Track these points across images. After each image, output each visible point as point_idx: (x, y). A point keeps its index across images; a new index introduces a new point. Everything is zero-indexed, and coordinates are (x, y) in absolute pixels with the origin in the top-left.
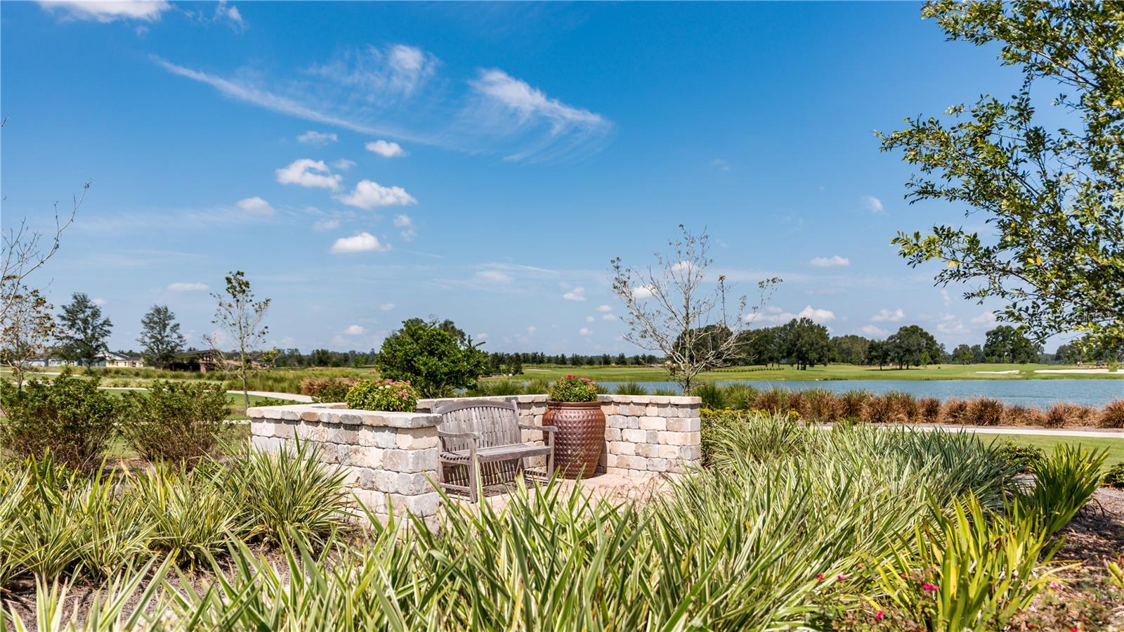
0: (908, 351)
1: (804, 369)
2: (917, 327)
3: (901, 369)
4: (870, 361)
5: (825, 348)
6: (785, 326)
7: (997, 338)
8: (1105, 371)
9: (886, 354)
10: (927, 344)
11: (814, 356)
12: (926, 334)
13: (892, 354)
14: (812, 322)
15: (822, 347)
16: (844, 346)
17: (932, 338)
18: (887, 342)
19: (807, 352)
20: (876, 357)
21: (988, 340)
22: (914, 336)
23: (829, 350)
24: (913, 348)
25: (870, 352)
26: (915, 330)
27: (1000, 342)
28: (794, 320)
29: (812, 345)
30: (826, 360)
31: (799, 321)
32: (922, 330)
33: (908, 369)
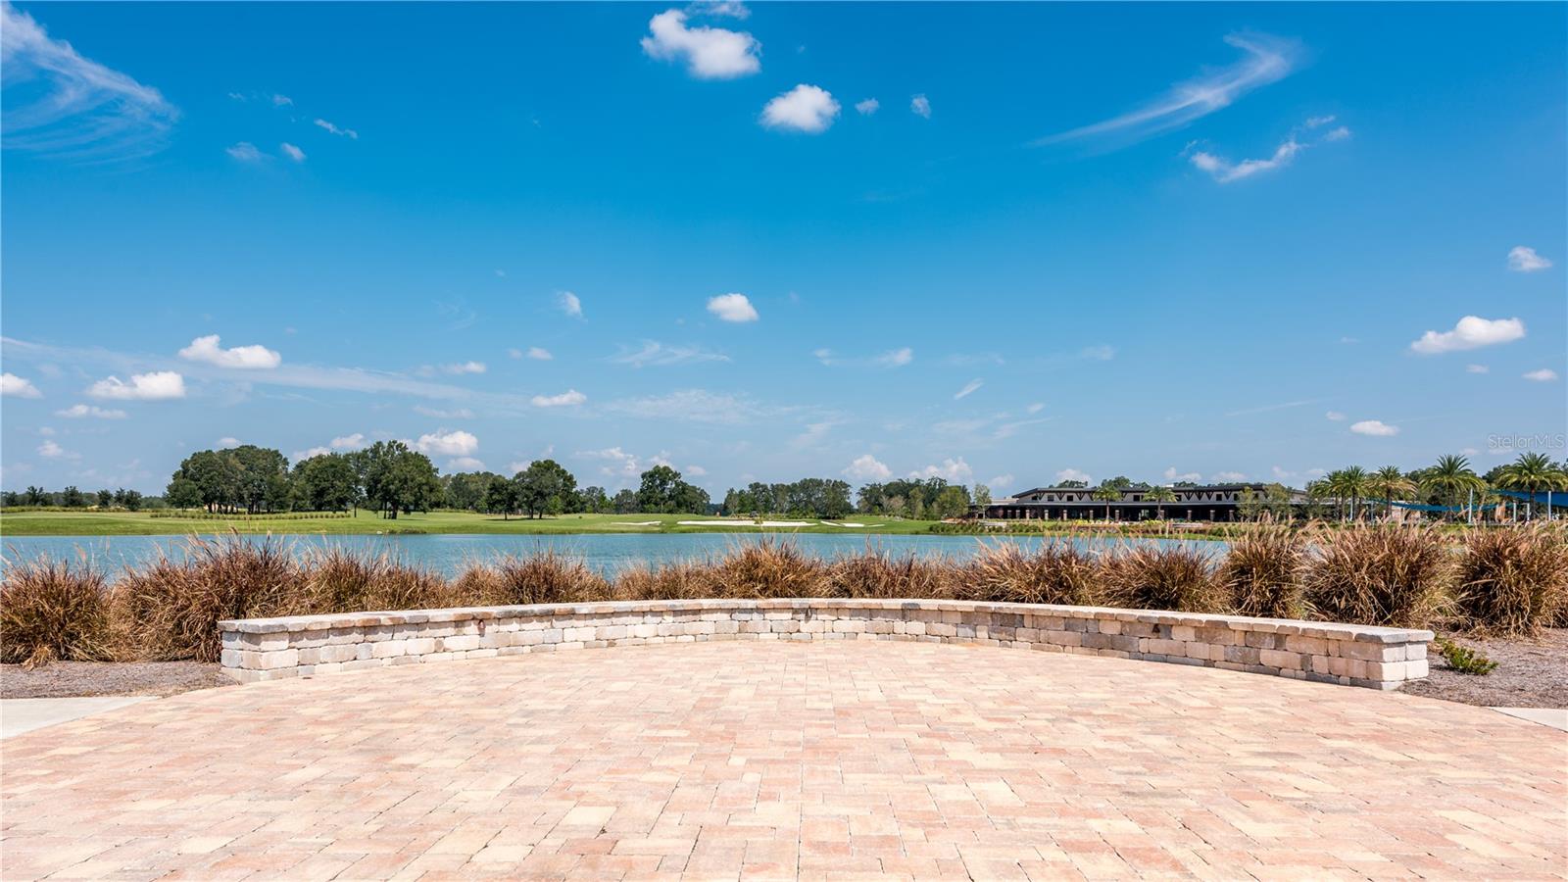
0: (541, 494)
1: (394, 517)
2: (552, 462)
3: (532, 518)
4: (491, 507)
5: (425, 488)
6: (365, 451)
7: (653, 482)
8: (751, 523)
9: (512, 497)
10: (565, 485)
11: (407, 497)
12: (564, 472)
13: (520, 497)
14: (405, 448)
15: (420, 486)
16: (472, 487)
17: (571, 478)
18: (514, 481)
19: (396, 492)
20: (498, 502)
21: (643, 484)
22: (548, 475)
23: (431, 490)
24: (546, 491)
25: (491, 495)
26: (549, 466)
27: (657, 487)
28: (380, 443)
29: (405, 481)
30: (426, 505)
31: (386, 444)
32: (558, 466)
33: (540, 518)
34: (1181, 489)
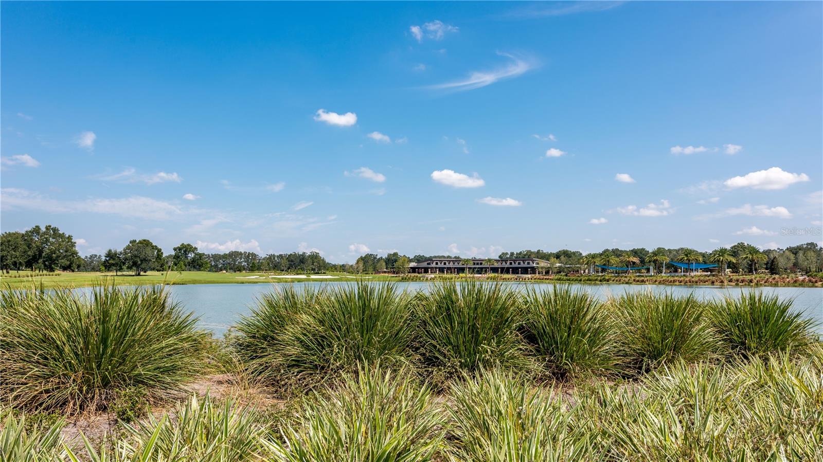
4: (108, 268)
10: (158, 255)
13: (130, 262)
20: (114, 265)
22: (148, 249)
25: (107, 260)
34: (502, 258)
